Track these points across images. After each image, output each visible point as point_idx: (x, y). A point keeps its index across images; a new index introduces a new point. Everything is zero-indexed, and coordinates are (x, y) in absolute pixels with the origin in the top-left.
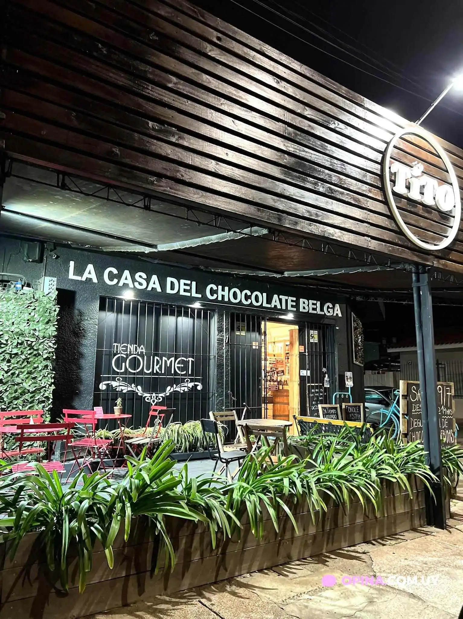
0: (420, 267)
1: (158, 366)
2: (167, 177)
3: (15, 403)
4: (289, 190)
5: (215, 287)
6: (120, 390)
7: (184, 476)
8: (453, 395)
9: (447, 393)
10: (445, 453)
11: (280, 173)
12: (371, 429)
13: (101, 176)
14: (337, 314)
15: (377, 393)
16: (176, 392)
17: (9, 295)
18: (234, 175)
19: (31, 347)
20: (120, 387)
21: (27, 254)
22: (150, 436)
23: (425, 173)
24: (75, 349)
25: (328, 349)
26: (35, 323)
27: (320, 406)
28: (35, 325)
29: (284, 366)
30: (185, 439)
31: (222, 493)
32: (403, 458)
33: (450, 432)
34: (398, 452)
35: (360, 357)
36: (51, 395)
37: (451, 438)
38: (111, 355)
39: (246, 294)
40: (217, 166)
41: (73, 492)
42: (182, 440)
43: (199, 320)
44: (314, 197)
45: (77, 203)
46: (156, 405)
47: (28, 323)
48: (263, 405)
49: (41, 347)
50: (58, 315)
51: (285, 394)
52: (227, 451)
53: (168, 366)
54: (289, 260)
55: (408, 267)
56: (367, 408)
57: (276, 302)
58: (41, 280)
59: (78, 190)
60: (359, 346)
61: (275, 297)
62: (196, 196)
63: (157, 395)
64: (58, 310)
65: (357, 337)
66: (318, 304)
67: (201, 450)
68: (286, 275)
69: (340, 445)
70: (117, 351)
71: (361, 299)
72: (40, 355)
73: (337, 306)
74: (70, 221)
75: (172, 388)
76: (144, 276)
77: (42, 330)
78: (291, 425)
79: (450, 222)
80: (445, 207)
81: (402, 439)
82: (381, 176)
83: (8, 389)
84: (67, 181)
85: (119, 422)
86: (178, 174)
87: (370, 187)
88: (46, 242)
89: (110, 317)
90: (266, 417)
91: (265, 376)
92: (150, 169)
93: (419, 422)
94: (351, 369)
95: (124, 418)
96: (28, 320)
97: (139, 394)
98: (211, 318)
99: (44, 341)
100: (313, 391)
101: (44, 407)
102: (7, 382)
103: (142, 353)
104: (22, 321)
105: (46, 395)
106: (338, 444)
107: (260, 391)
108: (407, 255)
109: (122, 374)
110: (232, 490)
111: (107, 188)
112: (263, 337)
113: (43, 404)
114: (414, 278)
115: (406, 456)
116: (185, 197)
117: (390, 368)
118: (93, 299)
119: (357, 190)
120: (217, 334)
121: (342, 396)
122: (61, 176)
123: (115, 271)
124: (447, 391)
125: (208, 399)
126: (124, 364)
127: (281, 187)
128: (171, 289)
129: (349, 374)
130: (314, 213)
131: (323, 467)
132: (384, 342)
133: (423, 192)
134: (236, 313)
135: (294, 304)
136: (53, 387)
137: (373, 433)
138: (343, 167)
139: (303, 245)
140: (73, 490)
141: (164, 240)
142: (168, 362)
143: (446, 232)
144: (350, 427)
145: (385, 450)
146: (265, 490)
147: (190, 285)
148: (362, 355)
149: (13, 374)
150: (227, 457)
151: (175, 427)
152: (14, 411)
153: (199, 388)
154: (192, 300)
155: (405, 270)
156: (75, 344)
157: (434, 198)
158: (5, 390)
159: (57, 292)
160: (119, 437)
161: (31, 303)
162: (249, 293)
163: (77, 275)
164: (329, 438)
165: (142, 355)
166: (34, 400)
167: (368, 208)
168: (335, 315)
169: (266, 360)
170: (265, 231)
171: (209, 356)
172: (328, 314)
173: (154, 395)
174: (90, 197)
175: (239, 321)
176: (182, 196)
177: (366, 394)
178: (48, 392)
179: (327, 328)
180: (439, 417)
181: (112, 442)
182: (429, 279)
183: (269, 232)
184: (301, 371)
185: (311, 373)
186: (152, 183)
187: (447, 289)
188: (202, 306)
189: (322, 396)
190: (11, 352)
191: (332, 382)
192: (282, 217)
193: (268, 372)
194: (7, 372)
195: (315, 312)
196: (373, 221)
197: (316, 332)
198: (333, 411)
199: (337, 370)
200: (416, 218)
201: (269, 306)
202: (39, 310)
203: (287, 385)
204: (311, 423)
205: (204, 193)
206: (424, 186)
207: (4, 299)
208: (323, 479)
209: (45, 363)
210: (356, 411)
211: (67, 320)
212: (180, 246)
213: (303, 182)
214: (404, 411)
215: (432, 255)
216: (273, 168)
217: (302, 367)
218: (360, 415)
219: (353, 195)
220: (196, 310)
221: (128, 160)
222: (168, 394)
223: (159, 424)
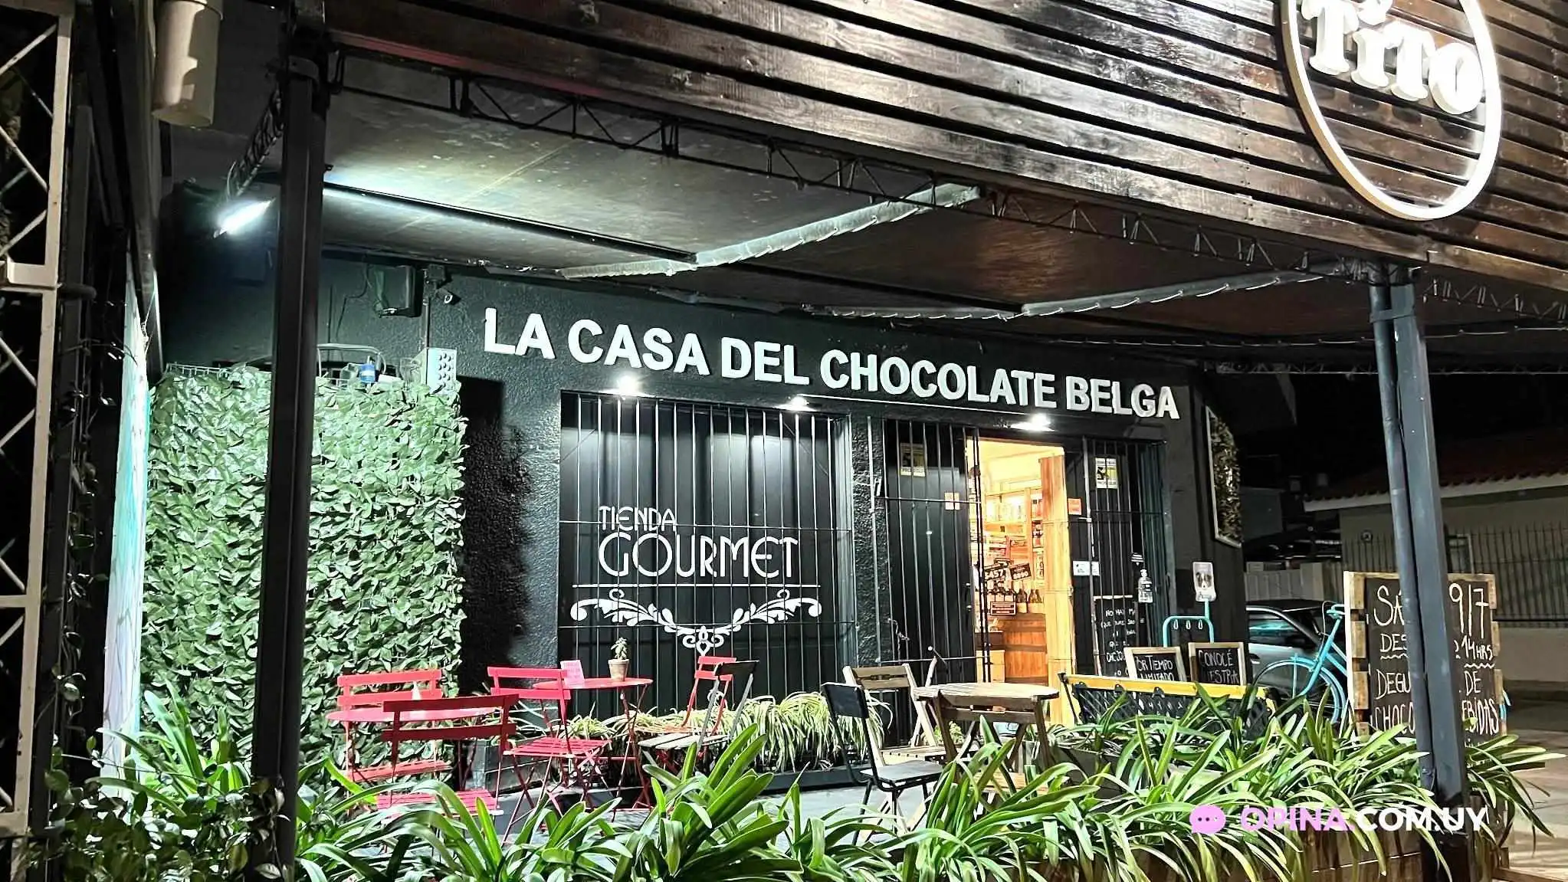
0: (1392, 267)
1: (711, 559)
2: (716, 69)
3: (375, 655)
4: (1029, 83)
5: (842, 358)
6: (621, 621)
7: (791, 816)
8: (1493, 606)
9: (1478, 604)
10: (1476, 758)
11: (1004, 39)
12: (1270, 703)
13: (557, 76)
14: (1167, 413)
15: (1281, 618)
16: (756, 623)
17: (348, 397)
18: (885, 53)
19: (404, 518)
20: (621, 613)
21: (384, 296)
22: (699, 730)
23: (1398, 15)
24: (508, 523)
25: (1147, 502)
26: (412, 461)
27: (1129, 653)
28: (412, 465)
29: (1029, 554)
30: (785, 737)
31: (889, 856)
32: (1361, 771)
33: (1484, 707)
34: (1344, 758)
35: (1231, 524)
36: (458, 634)
37: (1491, 721)
38: (594, 535)
39: (923, 370)
40: (841, 33)
41: (525, 851)
42: (777, 741)
43: (805, 442)
44: (1099, 97)
45: (499, 154)
46: (710, 653)
47: (394, 462)
48: (979, 653)
49: (427, 518)
50: (464, 440)
51: (1035, 624)
52: (892, 764)
53: (735, 558)
54: (1035, 269)
55: (1357, 270)
56: (1256, 657)
57: (1002, 387)
58: (420, 358)
59: (503, 117)
60: (1229, 495)
61: (1001, 374)
62: (791, 112)
63: (711, 631)
64: (463, 427)
65: (1222, 471)
66: (1116, 385)
67: (827, 765)
68: (1028, 313)
69: (1188, 744)
70: (609, 526)
71: (1232, 371)
72: (427, 538)
73: (1167, 393)
74: (482, 205)
75: (747, 613)
76: (666, 337)
77: (428, 477)
78: (1056, 696)
79: (1472, 142)
80: (1455, 104)
81: (1354, 725)
82: (1276, 32)
83: (356, 623)
84: (475, 95)
85: (622, 697)
86: (744, 58)
87: (1247, 62)
88: (425, 264)
89: (587, 442)
90: (987, 678)
91: (982, 580)
92: (671, 50)
93: (1400, 679)
94: (1209, 555)
95: (634, 687)
96: (395, 455)
97: (668, 630)
98: (835, 435)
99: (436, 504)
100: (1108, 613)
101: (441, 664)
102: (352, 607)
103: (669, 527)
104: (381, 457)
105: (446, 634)
106: (1182, 742)
107: (968, 616)
108: (1355, 235)
109: (623, 579)
110: (913, 850)
111: (571, 108)
112: (971, 483)
113: (440, 658)
114: (1375, 299)
115: (1368, 767)
116: (766, 115)
117: (1311, 554)
118: (544, 399)
119: (1212, 73)
120: (853, 475)
121: (1188, 626)
122: (459, 84)
123: (595, 329)
124: (1476, 597)
125: (838, 639)
126: (626, 556)
127: (1007, 76)
128: (733, 368)
129: (1204, 568)
130: (1098, 138)
131: (1145, 793)
132: (1295, 485)
133: (1394, 65)
134: (900, 421)
135: (1051, 390)
136: (461, 615)
137: (1274, 711)
138: (1171, 13)
139: (1073, 224)
140: (525, 846)
141: (714, 239)
142: (734, 550)
143: (1460, 168)
144: (1213, 698)
145: (1310, 750)
146: (996, 850)
147: (780, 355)
148: (1237, 520)
149: (366, 586)
150: (893, 778)
151: (757, 708)
152: (372, 673)
153: (815, 611)
154: (786, 391)
155: (1350, 277)
156: (509, 510)
157: (1426, 82)
158: (350, 624)
159: (459, 385)
160: (624, 734)
161: (399, 413)
162: (930, 368)
163: (506, 342)
164: (1158, 726)
165: (668, 533)
166: (417, 648)
167: (1244, 117)
168: (1161, 414)
169: (980, 540)
170: (970, 194)
171: (835, 532)
172: (1143, 414)
173: (703, 630)
174: (532, 131)
175: (908, 442)
176: (757, 114)
177: (1249, 620)
178: (450, 628)
179: (1142, 449)
180: (1455, 666)
181: (607, 747)
182: (1418, 299)
183: (982, 194)
184: (1075, 563)
185: (1104, 568)
186: (681, 85)
187: (1468, 327)
188: (810, 405)
189: (1132, 627)
190: (359, 532)
191: (1159, 588)
192: (1016, 152)
193: (989, 571)
194: (351, 582)
195: (1108, 410)
196: (1258, 152)
197: (1112, 462)
198: (1164, 664)
199: (1171, 560)
200: (1375, 138)
201: (984, 398)
202: (419, 430)
203: (1039, 600)
204: (1107, 691)
205: (811, 104)
206: (1395, 51)
207: (336, 407)
208: (1146, 824)
209: (439, 557)
210: (1226, 662)
211: (486, 454)
212: (752, 249)
213: (1066, 60)
214: (1358, 652)
215: (1426, 233)
216: (986, 28)
217: (1078, 552)
218: (1237, 672)
219: (1200, 87)
220: (797, 418)
221: (619, 31)
222: (738, 629)
223: (719, 701)
